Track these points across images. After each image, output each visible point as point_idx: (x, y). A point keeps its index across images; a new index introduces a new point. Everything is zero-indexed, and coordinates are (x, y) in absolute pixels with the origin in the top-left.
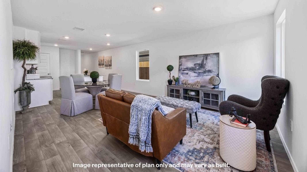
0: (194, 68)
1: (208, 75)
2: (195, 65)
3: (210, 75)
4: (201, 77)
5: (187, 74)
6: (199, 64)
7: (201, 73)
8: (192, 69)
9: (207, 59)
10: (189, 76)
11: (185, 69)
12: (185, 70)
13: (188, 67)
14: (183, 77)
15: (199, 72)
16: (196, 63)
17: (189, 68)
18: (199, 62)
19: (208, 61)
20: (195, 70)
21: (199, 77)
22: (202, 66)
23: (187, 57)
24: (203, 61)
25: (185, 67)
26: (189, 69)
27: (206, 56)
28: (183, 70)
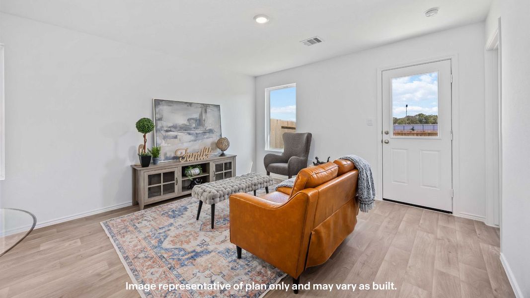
0: (188, 126)
1: (209, 138)
2: (188, 120)
3: (212, 137)
4: (200, 141)
5: (176, 137)
6: (196, 120)
7: (199, 135)
8: (184, 129)
9: (206, 112)
10: (180, 140)
11: (170, 127)
12: (171, 131)
13: (176, 124)
14: (166, 145)
15: (196, 133)
16: (191, 117)
17: (179, 126)
18: (196, 116)
19: (208, 115)
20: (190, 129)
21: (197, 141)
22: (200, 122)
23: (172, 105)
24: (201, 115)
25: (171, 124)
26: (178, 128)
27: (205, 107)
28: (165, 129)
